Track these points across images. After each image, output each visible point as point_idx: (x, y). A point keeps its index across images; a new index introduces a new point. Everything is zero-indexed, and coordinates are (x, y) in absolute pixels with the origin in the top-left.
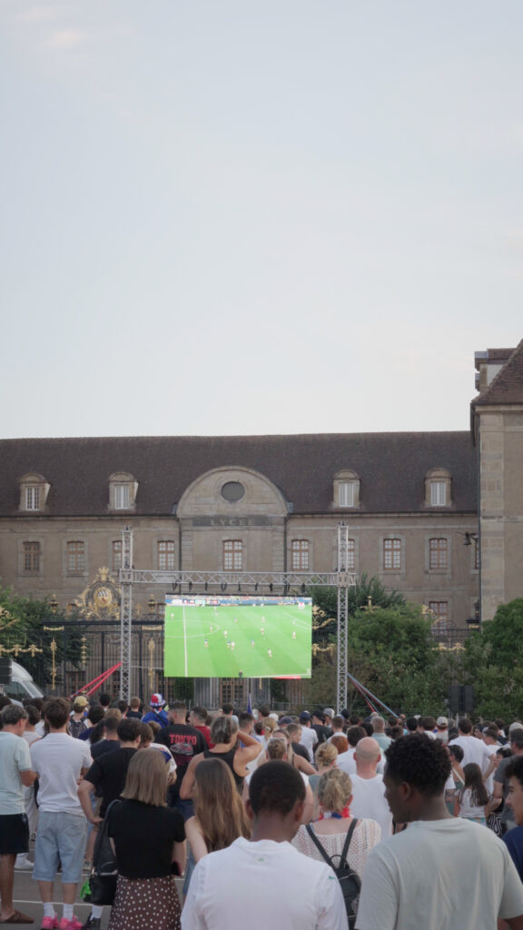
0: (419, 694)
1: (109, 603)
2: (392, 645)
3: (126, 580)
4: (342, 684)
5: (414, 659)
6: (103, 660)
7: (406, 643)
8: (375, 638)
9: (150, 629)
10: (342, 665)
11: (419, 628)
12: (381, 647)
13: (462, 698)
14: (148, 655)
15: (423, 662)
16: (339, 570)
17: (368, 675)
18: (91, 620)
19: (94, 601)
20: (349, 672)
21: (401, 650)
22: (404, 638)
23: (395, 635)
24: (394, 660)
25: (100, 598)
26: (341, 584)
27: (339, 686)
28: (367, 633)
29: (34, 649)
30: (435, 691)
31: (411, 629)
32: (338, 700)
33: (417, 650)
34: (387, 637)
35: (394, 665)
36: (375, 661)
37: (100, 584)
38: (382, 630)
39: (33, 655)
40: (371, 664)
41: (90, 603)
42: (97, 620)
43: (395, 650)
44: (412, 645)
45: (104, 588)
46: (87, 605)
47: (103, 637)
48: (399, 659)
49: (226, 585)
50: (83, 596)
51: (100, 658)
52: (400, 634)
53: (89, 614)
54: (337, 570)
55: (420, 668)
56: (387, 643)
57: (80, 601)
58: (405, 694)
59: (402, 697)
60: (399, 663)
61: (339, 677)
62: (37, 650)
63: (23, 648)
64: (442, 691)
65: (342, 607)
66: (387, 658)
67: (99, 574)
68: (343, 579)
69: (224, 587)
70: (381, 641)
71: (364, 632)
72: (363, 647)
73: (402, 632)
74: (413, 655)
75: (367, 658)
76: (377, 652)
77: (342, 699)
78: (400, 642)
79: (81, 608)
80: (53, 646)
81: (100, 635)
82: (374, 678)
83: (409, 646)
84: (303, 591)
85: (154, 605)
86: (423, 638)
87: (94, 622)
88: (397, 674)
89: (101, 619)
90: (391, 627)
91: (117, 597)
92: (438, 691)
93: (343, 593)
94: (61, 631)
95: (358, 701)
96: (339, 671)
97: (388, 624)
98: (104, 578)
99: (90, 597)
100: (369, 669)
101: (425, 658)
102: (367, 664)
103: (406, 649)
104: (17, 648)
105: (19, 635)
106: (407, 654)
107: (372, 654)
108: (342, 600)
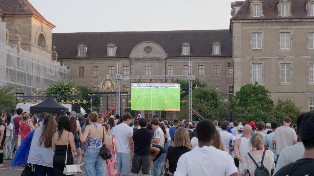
0: (215, 116)
1: (110, 86)
2: (206, 100)
3: (118, 78)
4: (190, 113)
5: (213, 104)
6: (108, 106)
7: (211, 99)
8: (200, 97)
9: (123, 95)
10: (190, 106)
11: (215, 94)
12: (202, 100)
13: (231, 117)
14: (123, 104)
15: (216, 105)
16: (189, 74)
17: (198, 110)
18: (104, 92)
19: (104, 86)
20: (193, 108)
21: (209, 101)
22: (210, 97)
23: (207, 96)
24: (207, 105)
25: (107, 85)
26: (190, 79)
27: (189, 113)
28: (198, 96)
29: (85, 102)
30: (221, 115)
31: (212, 94)
32: (189, 118)
33: (214, 101)
34: (204, 97)
35: (207, 106)
36: (200, 105)
37: (107, 80)
38: (202, 95)
39: (84, 104)
40: (199, 106)
41: (103, 87)
42: (106, 92)
43: (207, 101)
44: (212, 100)
45: (108, 81)
46: (102, 87)
47: (108, 98)
48: (208, 104)
49: (152, 80)
50: (101, 84)
51: (107, 105)
52: (208, 96)
53: (103, 90)
54: (188, 74)
55: (215, 107)
56: (204, 99)
57: (100, 86)
58: (211, 116)
59: (210, 117)
60: (208, 106)
61: (189, 110)
62: (86, 102)
63: (81, 101)
64: (223, 115)
65: (190, 87)
66: (205, 104)
67: (106, 77)
68: (191, 78)
69: (151, 80)
70: (202, 98)
71: (197, 95)
72: (196, 100)
73: (209, 95)
74: (213, 103)
75: (198, 104)
76: (201, 102)
77: (190, 117)
78: (208, 99)
79: (100, 88)
80: (91, 101)
81: (107, 97)
82: (200, 111)
83: (211, 100)
84: (177, 82)
85: (125, 87)
86: (216, 97)
87: (105, 93)
88: (208, 109)
89: (107, 92)
90: (206, 94)
91: (112, 84)
92: (222, 115)
93: (190, 82)
94: (93, 96)
95: (194, 118)
96: (189, 108)
97: (204, 93)
98: (108, 78)
99: (103, 84)
100: (199, 108)
101: (217, 104)
102: (198, 106)
103: (211, 101)
104: (79, 102)
105: (79, 98)
106: (211, 102)
107: (199, 102)
108: (190, 85)
